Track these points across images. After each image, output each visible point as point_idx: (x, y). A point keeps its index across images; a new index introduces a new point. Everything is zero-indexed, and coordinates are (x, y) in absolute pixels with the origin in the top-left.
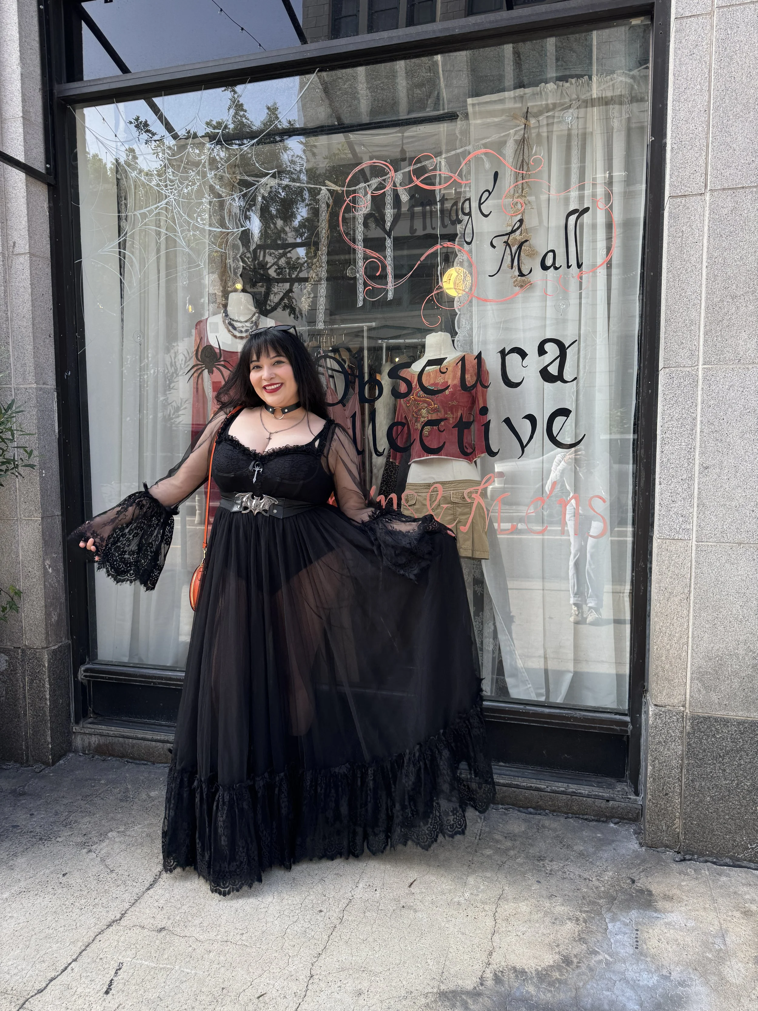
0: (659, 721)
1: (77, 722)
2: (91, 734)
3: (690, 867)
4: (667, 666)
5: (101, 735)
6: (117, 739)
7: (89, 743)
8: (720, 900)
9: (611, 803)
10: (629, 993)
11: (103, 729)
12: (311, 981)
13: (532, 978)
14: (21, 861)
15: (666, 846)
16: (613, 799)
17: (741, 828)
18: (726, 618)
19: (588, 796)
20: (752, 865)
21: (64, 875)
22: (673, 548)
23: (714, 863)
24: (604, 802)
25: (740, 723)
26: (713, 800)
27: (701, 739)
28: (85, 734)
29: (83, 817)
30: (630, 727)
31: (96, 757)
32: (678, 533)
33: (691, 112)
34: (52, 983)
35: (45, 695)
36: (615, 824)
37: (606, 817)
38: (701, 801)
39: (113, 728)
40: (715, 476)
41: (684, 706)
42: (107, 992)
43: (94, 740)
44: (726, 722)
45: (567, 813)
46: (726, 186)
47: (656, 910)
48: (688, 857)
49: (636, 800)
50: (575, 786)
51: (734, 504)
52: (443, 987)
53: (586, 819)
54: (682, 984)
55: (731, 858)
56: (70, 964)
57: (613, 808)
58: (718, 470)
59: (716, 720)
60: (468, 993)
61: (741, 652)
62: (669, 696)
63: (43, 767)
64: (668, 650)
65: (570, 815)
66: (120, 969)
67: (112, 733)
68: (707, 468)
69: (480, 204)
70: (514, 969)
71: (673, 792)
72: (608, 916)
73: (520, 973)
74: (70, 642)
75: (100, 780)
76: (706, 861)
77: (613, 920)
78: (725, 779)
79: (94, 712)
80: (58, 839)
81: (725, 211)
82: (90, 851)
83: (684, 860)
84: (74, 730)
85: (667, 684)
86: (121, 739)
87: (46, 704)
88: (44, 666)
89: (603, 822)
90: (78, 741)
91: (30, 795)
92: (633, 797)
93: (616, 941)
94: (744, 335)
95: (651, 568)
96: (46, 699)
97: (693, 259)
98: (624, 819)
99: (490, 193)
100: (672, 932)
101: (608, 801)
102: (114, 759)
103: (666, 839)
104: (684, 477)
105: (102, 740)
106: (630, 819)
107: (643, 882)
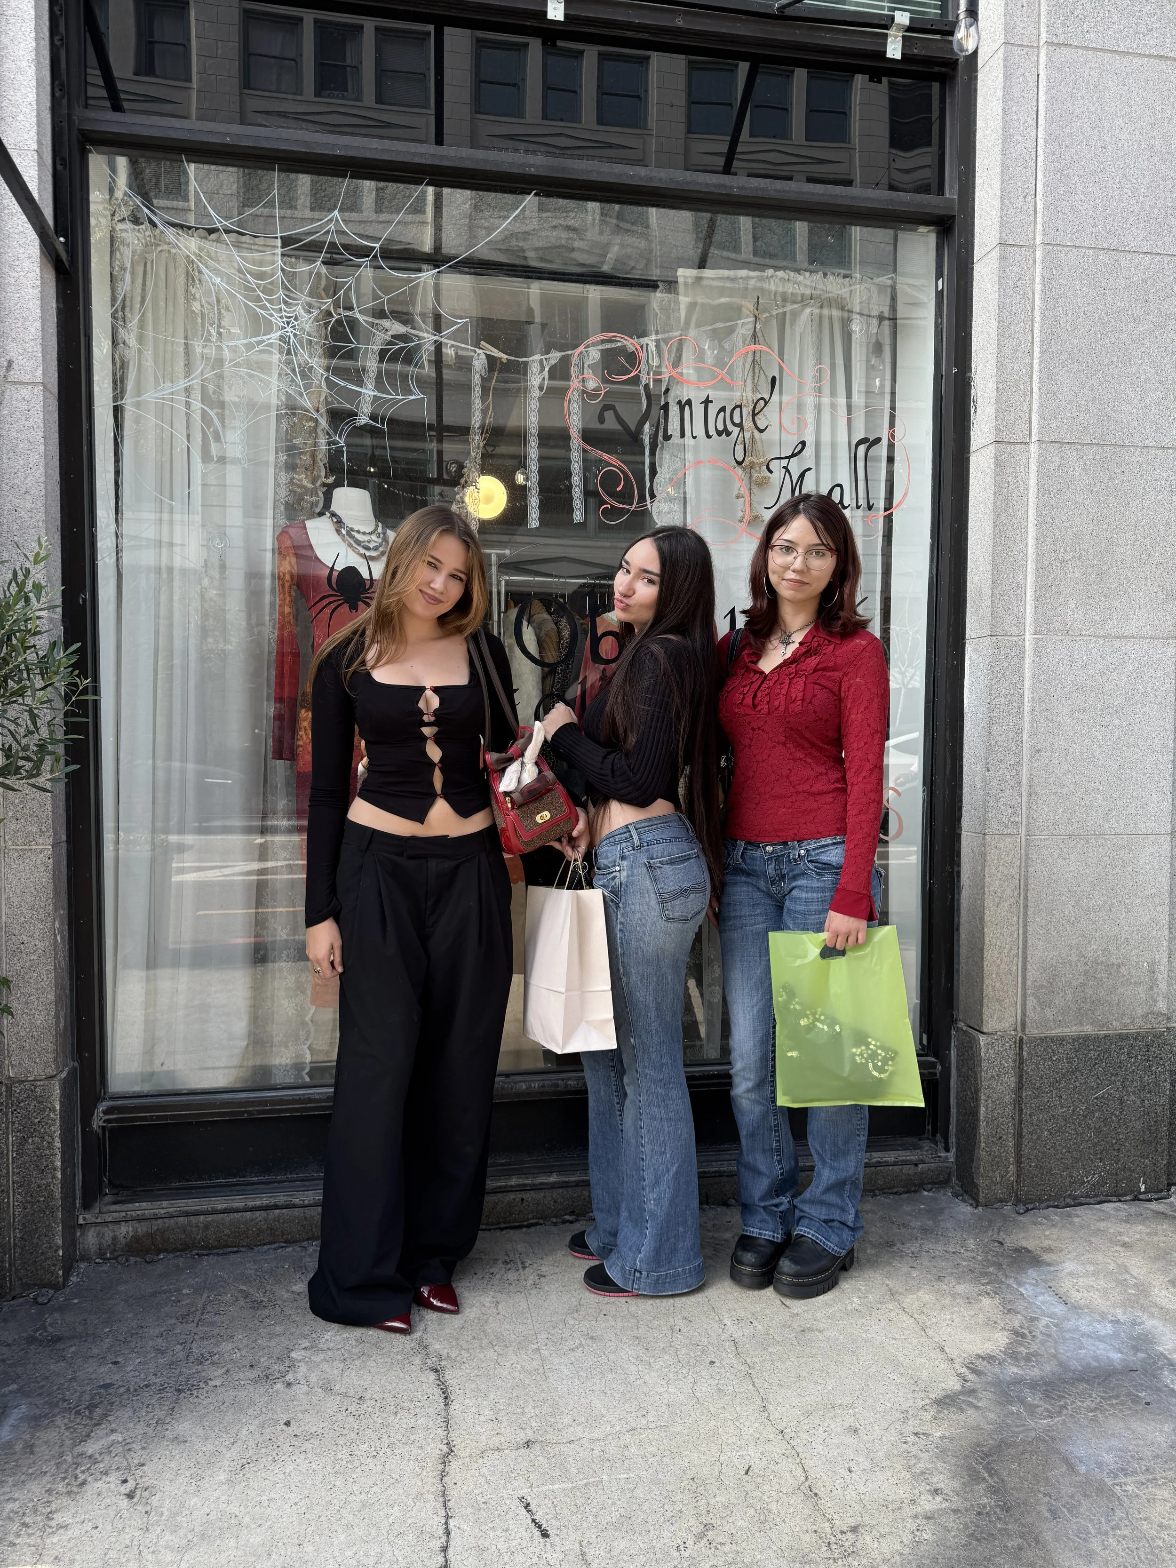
0: (991, 1051)
1: (87, 1206)
2: (117, 1222)
3: (1039, 1215)
4: (998, 985)
5: (139, 1219)
6: (172, 1221)
7: (115, 1238)
8: (1093, 1240)
9: (920, 1166)
10: (1102, 1346)
11: (144, 1207)
12: (787, 1437)
13: (1004, 1360)
14: (183, 1427)
15: (1001, 1201)
16: (923, 1162)
17: (1077, 1160)
18: (1059, 922)
19: (895, 1164)
20: (1092, 1201)
21: (287, 1424)
22: (1002, 845)
23: (1056, 1207)
24: (912, 1167)
25: (1075, 1039)
26: (1051, 1134)
27: (1037, 1065)
28: (105, 1223)
29: (217, 1345)
30: (939, 1067)
31: (132, 1259)
32: (1007, 827)
33: (1016, 351)
34: (450, 1551)
35: (52, 1162)
36: (929, 1191)
37: (915, 1185)
38: (1038, 1138)
39: (165, 1204)
40: (1047, 761)
41: (1015, 1030)
42: (545, 1535)
43: (125, 1231)
44: (1060, 1040)
45: (873, 1191)
46: (1053, 438)
47: (1049, 1265)
48: (1030, 1206)
49: (947, 1158)
50: (879, 1154)
51: (1065, 791)
52: (933, 1396)
53: (896, 1193)
54: (1134, 1323)
55: (1070, 1196)
56: (446, 1523)
57: (922, 1173)
58: (1049, 754)
59: (1052, 1039)
60: (961, 1393)
61: (1074, 958)
62: (1000, 1020)
63: (51, 1292)
64: (999, 966)
65: (877, 1192)
66: (528, 1505)
67: (162, 1211)
68: (1038, 751)
69: (754, 415)
70: (979, 1356)
71: (1007, 1134)
72: (1011, 1281)
73: (990, 1358)
74: (76, 1064)
75: (179, 1290)
76: (1048, 1207)
77: (1020, 1284)
78: (1062, 1107)
79: (111, 1184)
80: (211, 1383)
81: (1053, 466)
82: (289, 1385)
83: (1028, 1210)
84: (81, 1221)
85: (998, 1007)
86: (181, 1219)
87: (54, 1177)
88: (53, 1110)
89: (915, 1192)
90: (90, 1240)
91: (73, 1337)
92: (943, 1154)
93: (1043, 1303)
94: (1072, 604)
95: (959, 873)
96: (55, 1169)
97: (1019, 514)
98: (935, 1183)
99: (766, 403)
100: (1081, 1280)
101: (916, 1165)
102: (171, 1256)
103: (1000, 1192)
104: (1012, 762)
105: (142, 1228)
106: (941, 1183)
107: (1010, 1241)
